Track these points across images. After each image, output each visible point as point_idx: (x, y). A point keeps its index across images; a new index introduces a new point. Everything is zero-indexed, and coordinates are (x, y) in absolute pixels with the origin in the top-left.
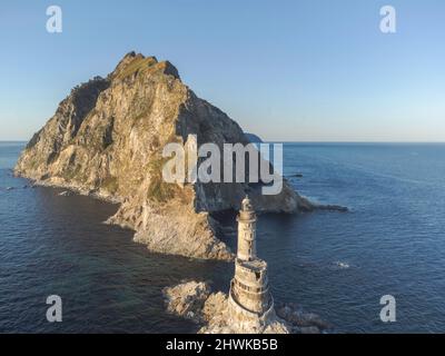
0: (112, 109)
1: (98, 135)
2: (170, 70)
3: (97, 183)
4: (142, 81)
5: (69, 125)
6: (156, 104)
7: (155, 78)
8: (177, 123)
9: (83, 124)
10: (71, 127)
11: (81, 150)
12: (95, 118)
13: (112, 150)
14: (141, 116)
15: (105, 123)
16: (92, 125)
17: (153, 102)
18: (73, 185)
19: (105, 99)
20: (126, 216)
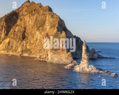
0: (25, 24)
1: (20, 35)
2: (50, 10)
3: (22, 51)
4: (38, 13)
5: (4, 30)
6: (47, 22)
7: (45, 13)
8: (57, 28)
10: (4, 32)
11: (12, 40)
12: (18, 27)
13: (28, 39)
14: (40, 26)
15: (22, 30)
16: (16, 30)
17: (45, 21)
18: (11, 53)
19: (21, 20)
20: (42, 57)
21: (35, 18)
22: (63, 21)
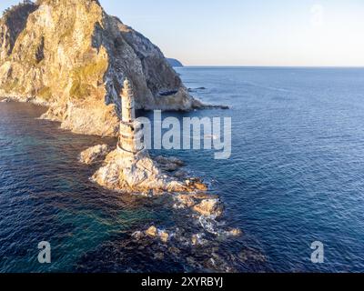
0: (41, 29)
1: (32, 53)
3: (33, 92)
5: (4, 45)
6: (78, 23)
8: (92, 37)
9: (17, 44)
10: (6, 47)
11: (16, 65)
12: (27, 37)
13: (43, 64)
14: (66, 34)
15: (37, 42)
16: (25, 44)
17: (74, 22)
18: (13, 95)
19: (34, 20)
20: (56, 112)
21: (59, 13)
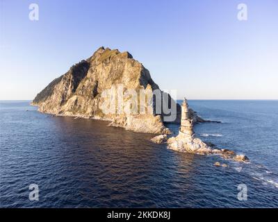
0: (96, 76)
1: (90, 90)
2: (130, 56)
3: (93, 113)
4: (114, 62)
5: (70, 85)
6: (125, 72)
7: (123, 60)
8: (140, 80)
9: (80, 85)
10: (71, 87)
11: (80, 97)
12: (87, 81)
13: (100, 96)
14: (117, 79)
15: (93, 84)
16: (86, 85)
17: (123, 72)
18: (78, 115)
19: (92, 71)
20: (118, 122)
21: (110, 67)
22: (147, 70)
